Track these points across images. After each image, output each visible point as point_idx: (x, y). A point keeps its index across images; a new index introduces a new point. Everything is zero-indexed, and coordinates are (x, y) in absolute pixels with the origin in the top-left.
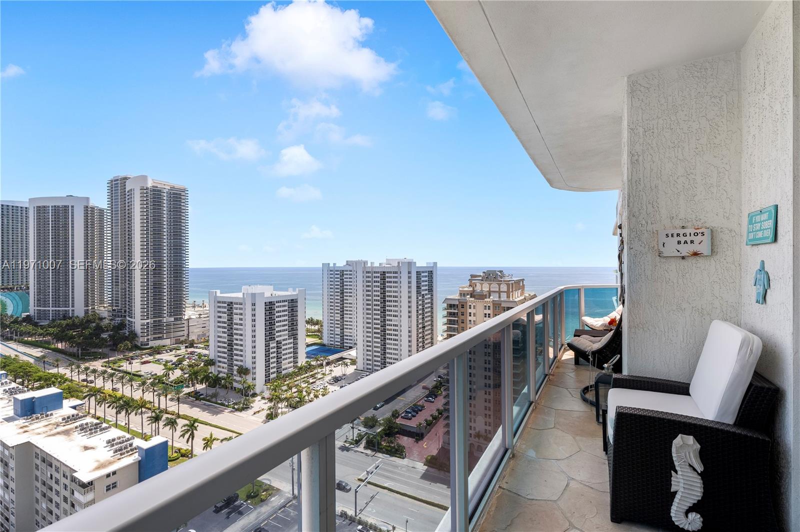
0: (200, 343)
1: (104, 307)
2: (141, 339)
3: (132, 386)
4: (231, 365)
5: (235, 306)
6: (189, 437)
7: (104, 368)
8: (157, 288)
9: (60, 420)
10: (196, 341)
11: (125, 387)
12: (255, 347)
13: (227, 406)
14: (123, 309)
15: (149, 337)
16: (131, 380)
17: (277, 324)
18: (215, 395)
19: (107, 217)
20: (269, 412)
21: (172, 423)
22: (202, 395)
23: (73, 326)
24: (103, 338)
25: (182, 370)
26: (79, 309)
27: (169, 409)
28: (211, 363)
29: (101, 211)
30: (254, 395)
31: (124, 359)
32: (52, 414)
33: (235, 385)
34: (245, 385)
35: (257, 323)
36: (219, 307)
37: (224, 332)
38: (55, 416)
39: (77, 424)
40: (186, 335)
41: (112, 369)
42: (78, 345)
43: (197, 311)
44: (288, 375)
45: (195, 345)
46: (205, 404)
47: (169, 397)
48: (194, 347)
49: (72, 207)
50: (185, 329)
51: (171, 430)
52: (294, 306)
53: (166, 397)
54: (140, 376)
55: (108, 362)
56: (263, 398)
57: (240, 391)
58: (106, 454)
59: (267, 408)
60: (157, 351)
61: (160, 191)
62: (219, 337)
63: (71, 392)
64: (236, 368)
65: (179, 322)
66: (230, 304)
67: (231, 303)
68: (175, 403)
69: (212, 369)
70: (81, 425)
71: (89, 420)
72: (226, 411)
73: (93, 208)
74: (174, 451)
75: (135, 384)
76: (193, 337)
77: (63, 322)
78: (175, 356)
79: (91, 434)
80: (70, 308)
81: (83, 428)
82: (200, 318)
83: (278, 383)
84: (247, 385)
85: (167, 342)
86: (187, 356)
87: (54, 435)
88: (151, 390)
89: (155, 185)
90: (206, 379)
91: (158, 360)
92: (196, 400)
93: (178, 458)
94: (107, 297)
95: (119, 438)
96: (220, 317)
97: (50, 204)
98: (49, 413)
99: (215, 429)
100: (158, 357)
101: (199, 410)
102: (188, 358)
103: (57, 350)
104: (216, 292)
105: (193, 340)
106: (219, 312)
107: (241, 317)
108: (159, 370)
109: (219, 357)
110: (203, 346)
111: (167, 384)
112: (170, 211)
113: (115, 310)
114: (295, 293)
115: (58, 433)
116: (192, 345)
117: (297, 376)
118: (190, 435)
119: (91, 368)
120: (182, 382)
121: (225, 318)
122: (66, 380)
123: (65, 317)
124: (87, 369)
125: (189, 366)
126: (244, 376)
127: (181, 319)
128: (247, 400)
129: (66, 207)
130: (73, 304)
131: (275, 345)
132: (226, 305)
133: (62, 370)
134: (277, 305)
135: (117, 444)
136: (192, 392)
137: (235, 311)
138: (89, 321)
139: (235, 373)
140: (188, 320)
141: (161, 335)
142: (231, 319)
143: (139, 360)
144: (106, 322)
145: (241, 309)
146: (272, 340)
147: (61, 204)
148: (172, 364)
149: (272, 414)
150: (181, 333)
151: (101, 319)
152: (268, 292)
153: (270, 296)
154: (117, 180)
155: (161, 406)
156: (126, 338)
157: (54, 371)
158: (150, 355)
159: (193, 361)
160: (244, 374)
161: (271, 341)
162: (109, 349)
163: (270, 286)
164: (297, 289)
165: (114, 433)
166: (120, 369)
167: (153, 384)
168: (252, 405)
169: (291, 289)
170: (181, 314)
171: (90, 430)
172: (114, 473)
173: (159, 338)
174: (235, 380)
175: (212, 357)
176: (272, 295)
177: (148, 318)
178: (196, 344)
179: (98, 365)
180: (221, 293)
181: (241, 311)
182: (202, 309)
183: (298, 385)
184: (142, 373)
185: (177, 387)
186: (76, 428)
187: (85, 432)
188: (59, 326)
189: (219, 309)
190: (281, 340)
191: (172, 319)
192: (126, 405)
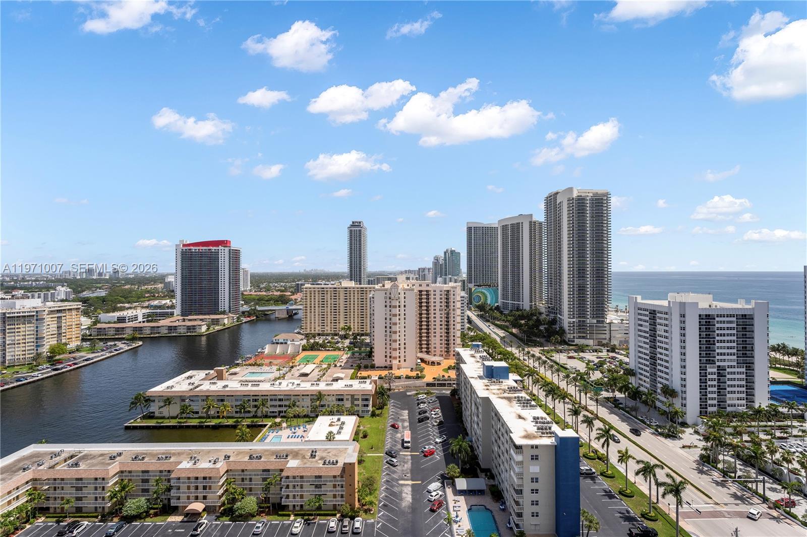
0: (622, 349)
1: (543, 304)
2: (568, 336)
3: (559, 375)
4: (654, 381)
5: (658, 315)
6: (604, 442)
7: (540, 355)
8: (582, 289)
9: (506, 388)
10: (618, 346)
11: (554, 375)
12: (685, 367)
13: (649, 426)
14: (555, 308)
15: (575, 335)
16: (558, 370)
17: (717, 345)
18: (635, 409)
19: (544, 230)
20: (703, 452)
21: (589, 422)
22: (621, 404)
23: (522, 317)
24: (541, 330)
25: (602, 373)
26: (526, 305)
27: (590, 408)
28: (630, 373)
29: (540, 223)
30: (684, 424)
31: (555, 351)
32: (502, 382)
33: (658, 404)
34: (671, 409)
35: (688, 338)
36: (640, 314)
37: (645, 343)
38: (504, 384)
39: (516, 395)
40: (608, 339)
41: (546, 357)
42: (524, 332)
43: (619, 316)
44: (736, 415)
45: (617, 351)
46: (624, 415)
47: (588, 395)
48: (616, 353)
49: (522, 223)
50: (607, 332)
51: (588, 429)
52: (748, 323)
53: (586, 395)
54: (566, 369)
55: (543, 350)
56: (697, 432)
57: (664, 413)
58: (532, 428)
59: (701, 447)
60: (581, 349)
61: (584, 199)
62: (640, 346)
63: (517, 369)
64: (659, 385)
65: (601, 325)
66: (653, 313)
67: (654, 311)
68: (594, 403)
69: (632, 380)
70: (518, 397)
71: (523, 394)
72: (647, 430)
73: (535, 222)
74: (591, 450)
75: (562, 375)
76: (615, 342)
77: (517, 313)
78: (597, 358)
79: (524, 406)
80: (521, 303)
81: (519, 400)
82: (622, 323)
83: (719, 421)
84: (674, 410)
85: (591, 342)
86: (608, 360)
87: (502, 398)
88: (574, 384)
89: (579, 194)
90: (624, 388)
91: (582, 358)
92: (615, 407)
93: (595, 459)
94: (544, 296)
95: (542, 418)
96: (641, 325)
97: (509, 223)
98: (501, 380)
99: (634, 445)
100: (582, 354)
101: (617, 418)
102: (609, 362)
103: (512, 334)
104: (636, 298)
105: (615, 345)
106: (640, 320)
107: (666, 328)
108: (582, 367)
109: (640, 368)
110: (625, 353)
111: (588, 383)
112: (593, 217)
113: (549, 307)
114: (750, 307)
115: (504, 398)
116: (613, 350)
117: (753, 420)
118: (605, 440)
119: (532, 352)
120: (602, 385)
121: (646, 327)
122: (515, 358)
123: (518, 309)
124: (529, 353)
125: (609, 371)
126: (670, 398)
127: (603, 322)
128: (674, 428)
129: (518, 223)
130: (523, 299)
131: (715, 370)
132: (647, 313)
133: (514, 350)
134: (717, 319)
135: (540, 422)
136: (611, 398)
137: (658, 321)
138: (532, 315)
139: (659, 391)
140: (610, 324)
141: (584, 335)
142: (654, 330)
143: (566, 354)
144: (544, 316)
145: (666, 319)
146: (711, 364)
147: (515, 222)
148: (594, 365)
149: (709, 456)
150: (603, 336)
151: (541, 314)
152: (705, 302)
153: (708, 307)
154: (551, 196)
155: (582, 402)
156: (557, 333)
157: (509, 349)
158: (576, 352)
159: (613, 367)
160: (671, 395)
161: (708, 364)
162: (545, 339)
163: (707, 296)
164: (753, 302)
165: (539, 412)
166: (551, 358)
167: (575, 379)
168: (680, 435)
169: (743, 301)
170: (603, 317)
171: (524, 403)
172: (537, 447)
173: (583, 337)
174: (658, 399)
175: (632, 366)
176: (710, 306)
177: (574, 318)
178: (618, 349)
179: (536, 351)
180: (642, 299)
181: (666, 322)
182: (625, 314)
183: (753, 433)
184: (568, 367)
185: (597, 388)
186: (515, 398)
187: (520, 403)
188: (514, 316)
189: (640, 317)
190: (725, 366)
191: (595, 321)
192: (553, 391)
